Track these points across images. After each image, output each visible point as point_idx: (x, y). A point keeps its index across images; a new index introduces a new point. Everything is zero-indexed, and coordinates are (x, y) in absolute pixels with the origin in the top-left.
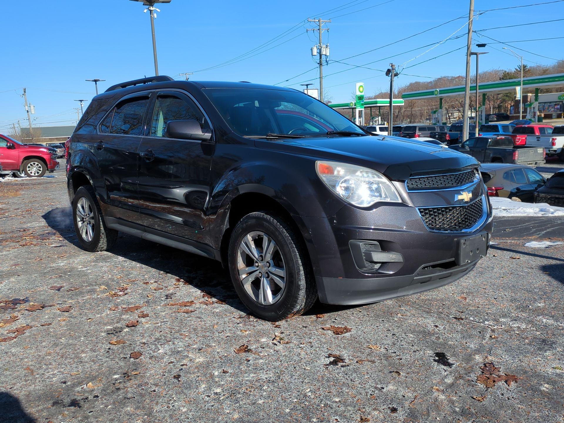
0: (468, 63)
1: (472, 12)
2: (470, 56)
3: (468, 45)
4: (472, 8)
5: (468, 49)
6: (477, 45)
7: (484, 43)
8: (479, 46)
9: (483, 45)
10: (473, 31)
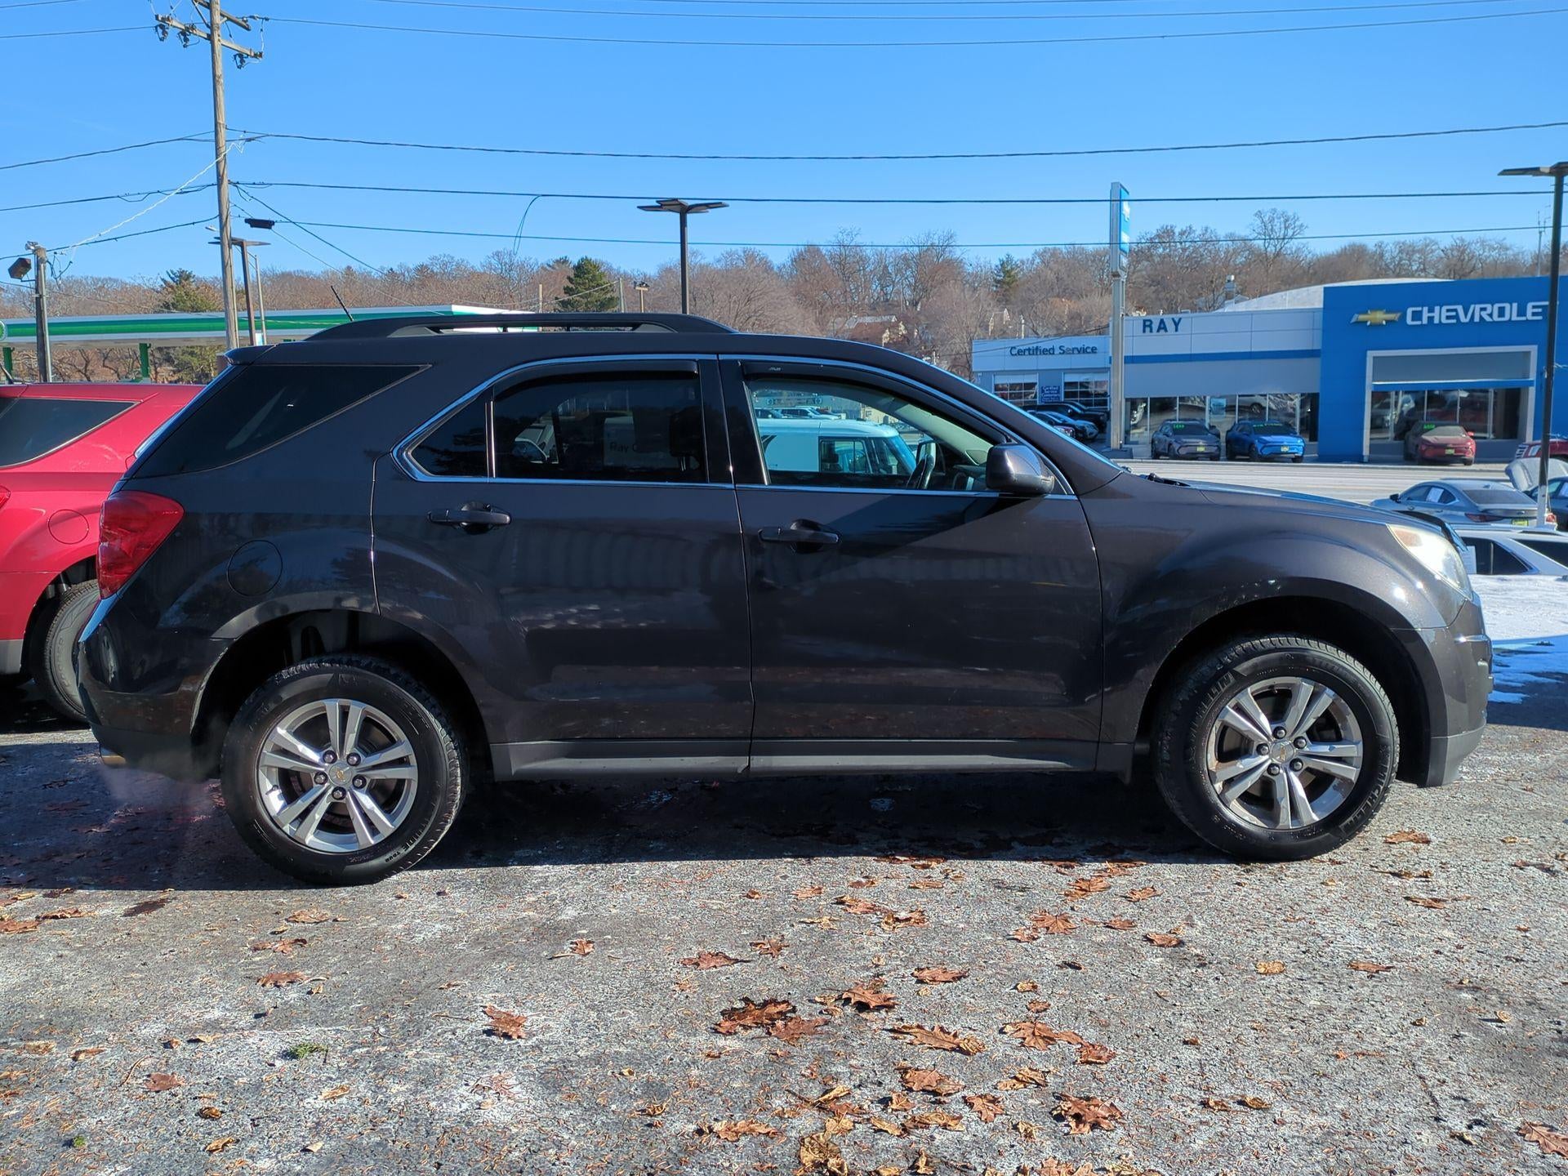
0: (228, 268)
1: (223, 132)
2: (230, 247)
3: (220, 215)
4: (221, 121)
5: (223, 227)
6: (247, 221)
7: (267, 219)
8: (254, 223)
9: (267, 224)
10: (230, 182)
